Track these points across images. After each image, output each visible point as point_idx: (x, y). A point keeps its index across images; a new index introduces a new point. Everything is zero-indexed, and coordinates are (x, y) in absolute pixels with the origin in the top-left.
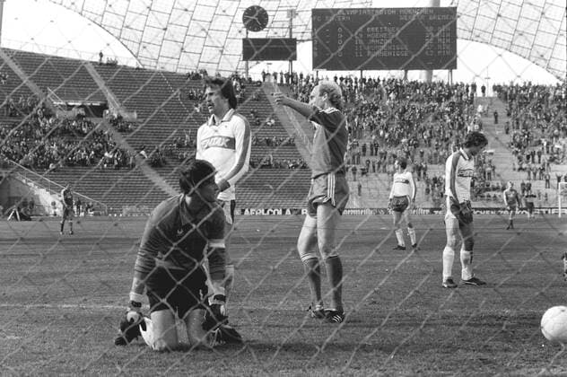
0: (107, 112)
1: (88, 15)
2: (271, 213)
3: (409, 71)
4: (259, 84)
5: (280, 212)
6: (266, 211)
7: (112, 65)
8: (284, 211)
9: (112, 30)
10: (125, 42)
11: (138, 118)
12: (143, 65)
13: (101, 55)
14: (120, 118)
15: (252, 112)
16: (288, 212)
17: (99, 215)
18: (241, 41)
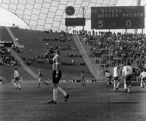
0: (13, 45)
1: (11, 10)
2: (69, 82)
3: (127, 29)
4: (71, 35)
5: (72, 81)
6: (67, 81)
7: (17, 28)
8: (74, 81)
9: (19, 16)
10: (24, 20)
11: (24, 47)
12: (31, 28)
13: (14, 25)
14: (17, 47)
15: (67, 45)
16: (76, 81)
17: (4, 83)
18: (65, 19)
